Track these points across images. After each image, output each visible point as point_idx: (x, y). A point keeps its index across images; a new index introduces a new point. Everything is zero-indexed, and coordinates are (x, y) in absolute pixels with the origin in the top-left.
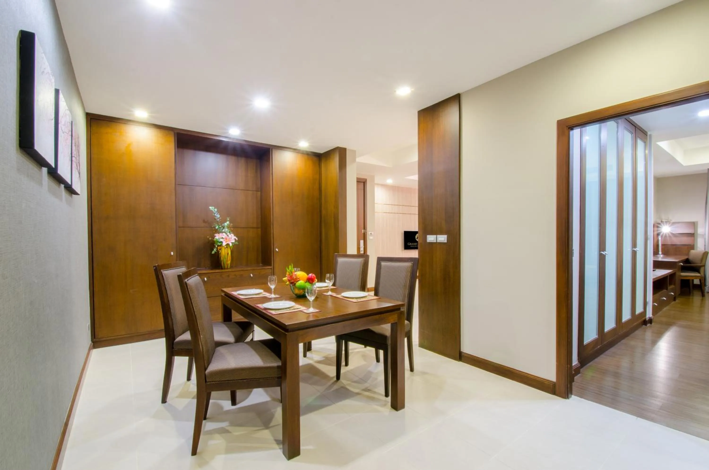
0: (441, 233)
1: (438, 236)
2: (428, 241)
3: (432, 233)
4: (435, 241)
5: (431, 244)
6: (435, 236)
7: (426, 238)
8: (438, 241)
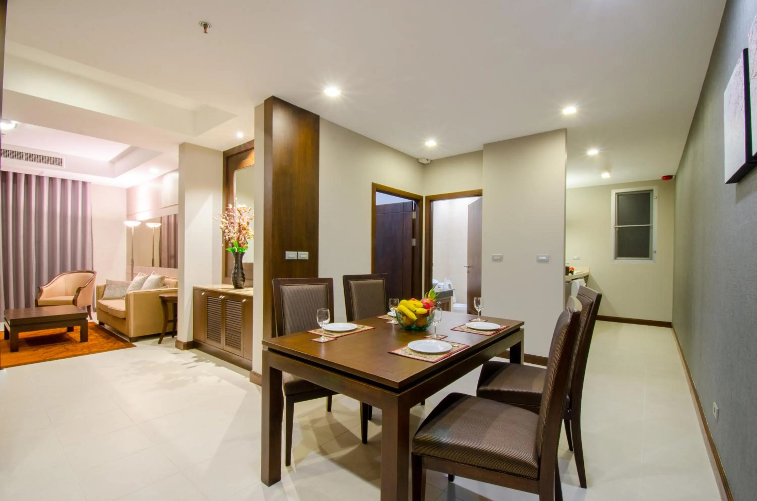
0: (302, 250)
1: (299, 252)
2: (287, 258)
3: (291, 249)
4: (296, 258)
5: (291, 261)
6: (296, 252)
7: (284, 255)
8: (299, 258)
